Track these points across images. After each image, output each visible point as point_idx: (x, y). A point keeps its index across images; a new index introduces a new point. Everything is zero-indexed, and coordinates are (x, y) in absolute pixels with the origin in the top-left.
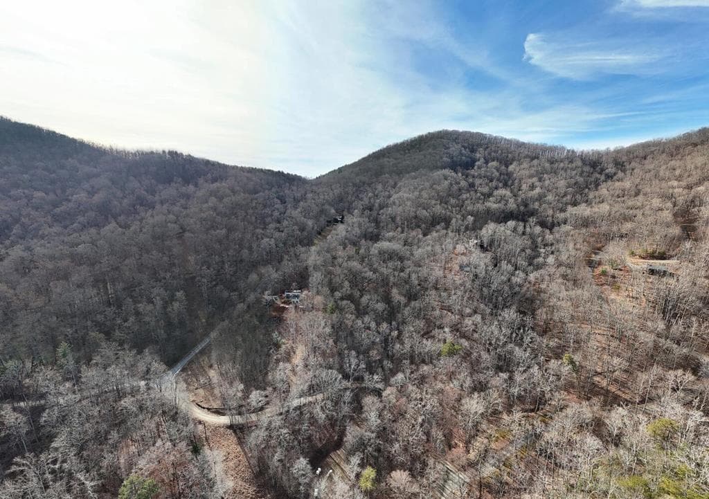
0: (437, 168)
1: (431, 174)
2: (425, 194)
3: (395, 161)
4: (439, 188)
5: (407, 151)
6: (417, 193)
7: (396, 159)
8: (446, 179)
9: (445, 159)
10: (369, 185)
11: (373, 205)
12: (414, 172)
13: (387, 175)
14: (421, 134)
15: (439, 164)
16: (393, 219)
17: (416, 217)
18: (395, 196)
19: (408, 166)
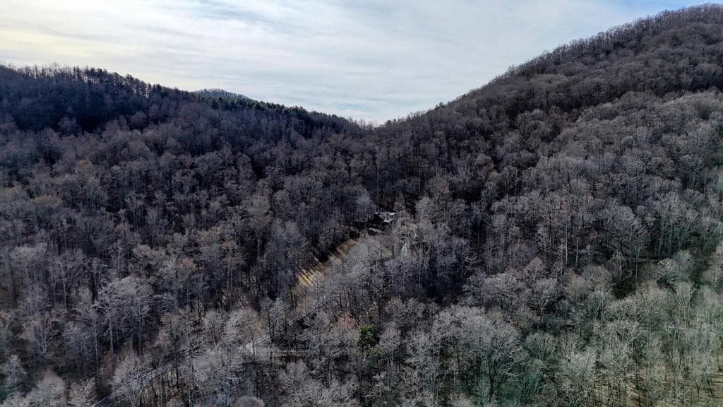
0: (678, 88)
1: (657, 105)
2: (632, 161)
3: (566, 79)
4: (681, 142)
5: (602, 56)
6: (609, 156)
7: (569, 74)
8: (705, 116)
9: (705, 66)
10: (486, 134)
11: (481, 187)
12: (611, 101)
13: (537, 111)
14: (644, 17)
15: (686, 79)
16: (529, 227)
17: (599, 226)
18: (545, 163)
19: (598, 88)
